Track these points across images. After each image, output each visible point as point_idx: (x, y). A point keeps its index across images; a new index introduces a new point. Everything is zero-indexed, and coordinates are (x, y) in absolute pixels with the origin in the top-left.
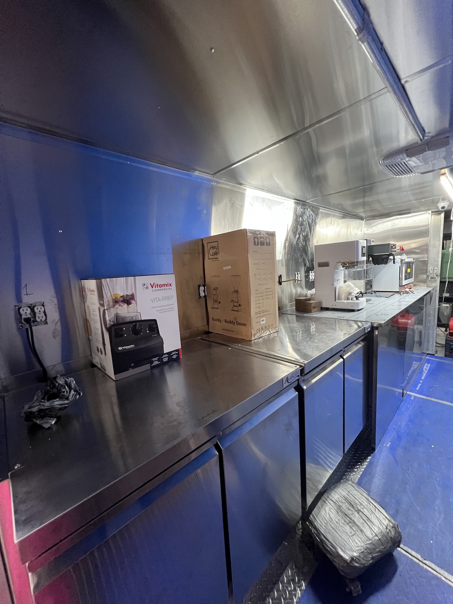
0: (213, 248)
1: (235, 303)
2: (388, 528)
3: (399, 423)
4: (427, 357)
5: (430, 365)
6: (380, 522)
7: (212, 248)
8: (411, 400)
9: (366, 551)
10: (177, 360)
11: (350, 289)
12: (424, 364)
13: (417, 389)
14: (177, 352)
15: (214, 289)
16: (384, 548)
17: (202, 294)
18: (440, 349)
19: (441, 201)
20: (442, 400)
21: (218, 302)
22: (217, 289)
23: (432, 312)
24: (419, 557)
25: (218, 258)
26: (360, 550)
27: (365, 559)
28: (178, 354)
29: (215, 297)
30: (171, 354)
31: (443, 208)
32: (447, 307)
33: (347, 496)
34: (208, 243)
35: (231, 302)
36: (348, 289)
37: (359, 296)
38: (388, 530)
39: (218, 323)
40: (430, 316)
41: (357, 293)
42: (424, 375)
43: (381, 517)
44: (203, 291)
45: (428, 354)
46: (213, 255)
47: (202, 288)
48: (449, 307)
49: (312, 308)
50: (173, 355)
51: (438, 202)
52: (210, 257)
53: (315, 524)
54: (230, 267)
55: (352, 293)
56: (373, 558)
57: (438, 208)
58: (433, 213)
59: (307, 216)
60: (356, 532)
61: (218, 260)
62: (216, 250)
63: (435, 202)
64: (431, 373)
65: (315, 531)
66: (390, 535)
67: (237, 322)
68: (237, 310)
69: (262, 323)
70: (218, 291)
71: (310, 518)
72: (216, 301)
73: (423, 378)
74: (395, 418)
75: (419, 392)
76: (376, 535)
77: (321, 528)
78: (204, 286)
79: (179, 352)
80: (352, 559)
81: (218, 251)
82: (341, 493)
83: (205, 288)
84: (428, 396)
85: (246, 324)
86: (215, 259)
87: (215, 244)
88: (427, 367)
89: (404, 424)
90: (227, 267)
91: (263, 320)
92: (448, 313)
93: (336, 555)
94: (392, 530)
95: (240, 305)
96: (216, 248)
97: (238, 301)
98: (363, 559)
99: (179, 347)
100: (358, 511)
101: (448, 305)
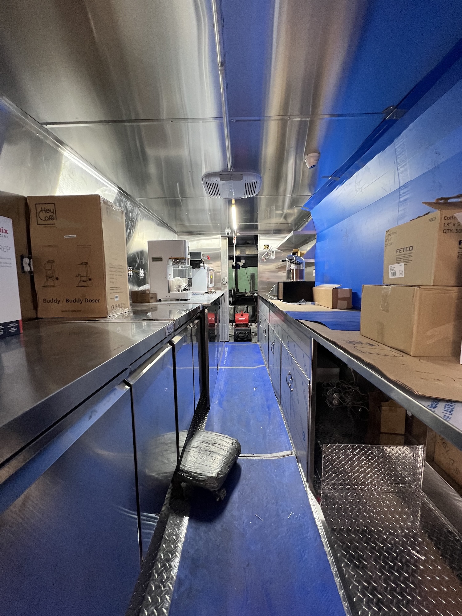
0: (47, 211)
1: (82, 278)
2: (233, 444)
3: (220, 387)
4: (225, 344)
5: (227, 348)
6: (229, 443)
7: (44, 211)
8: (222, 371)
9: (224, 464)
10: (17, 333)
11: (180, 283)
12: (225, 348)
13: (224, 364)
14: (17, 325)
15: (48, 262)
16: (234, 457)
17: (27, 268)
18: (230, 338)
19: (226, 228)
20: (239, 366)
21: (55, 278)
22: (54, 262)
23: (226, 311)
24: (250, 455)
25: (54, 224)
26: (221, 465)
27: (225, 469)
28: (18, 327)
29: (49, 273)
30: (8, 326)
31: (228, 233)
32: (232, 308)
33: (203, 440)
34: (36, 204)
35: (77, 276)
36: (179, 282)
37: (186, 289)
38: (233, 445)
39: (55, 305)
40: (224, 313)
41: (186, 286)
42: (226, 354)
43: (228, 440)
44: (27, 265)
45: (225, 342)
46: (45, 220)
47: (26, 260)
48: (233, 308)
49: (150, 298)
50: (10, 328)
51: (225, 229)
52: (40, 222)
53: (186, 469)
54: (75, 235)
55: (181, 286)
56: (229, 466)
57: (225, 234)
58: (222, 237)
59: (136, 214)
60: (216, 457)
61: (54, 227)
62: (50, 214)
63: (222, 229)
64: (229, 353)
65: (187, 475)
66: (235, 447)
67: (85, 299)
68: (86, 285)
69: (116, 300)
70: (54, 264)
71: (180, 468)
72: (51, 277)
73: (226, 357)
74: (217, 385)
75: (225, 366)
76: (228, 452)
77: (191, 469)
78: (30, 258)
79: (19, 325)
80: (218, 474)
81: (54, 216)
82: (198, 440)
83: (30, 262)
84: (231, 366)
85: (99, 300)
86: (48, 225)
87: (51, 207)
88: (226, 350)
89: (222, 387)
90: (70, 236)
91: (116, 297)
92: (233, 312)
93: (207, 478)
94: (235, 444)
95: (90, 280)
96: (52, 211)
97: (87, 274)
98: (224, 470)
99: (19, 318)
100: (213, 444)
101: (232, 307)
